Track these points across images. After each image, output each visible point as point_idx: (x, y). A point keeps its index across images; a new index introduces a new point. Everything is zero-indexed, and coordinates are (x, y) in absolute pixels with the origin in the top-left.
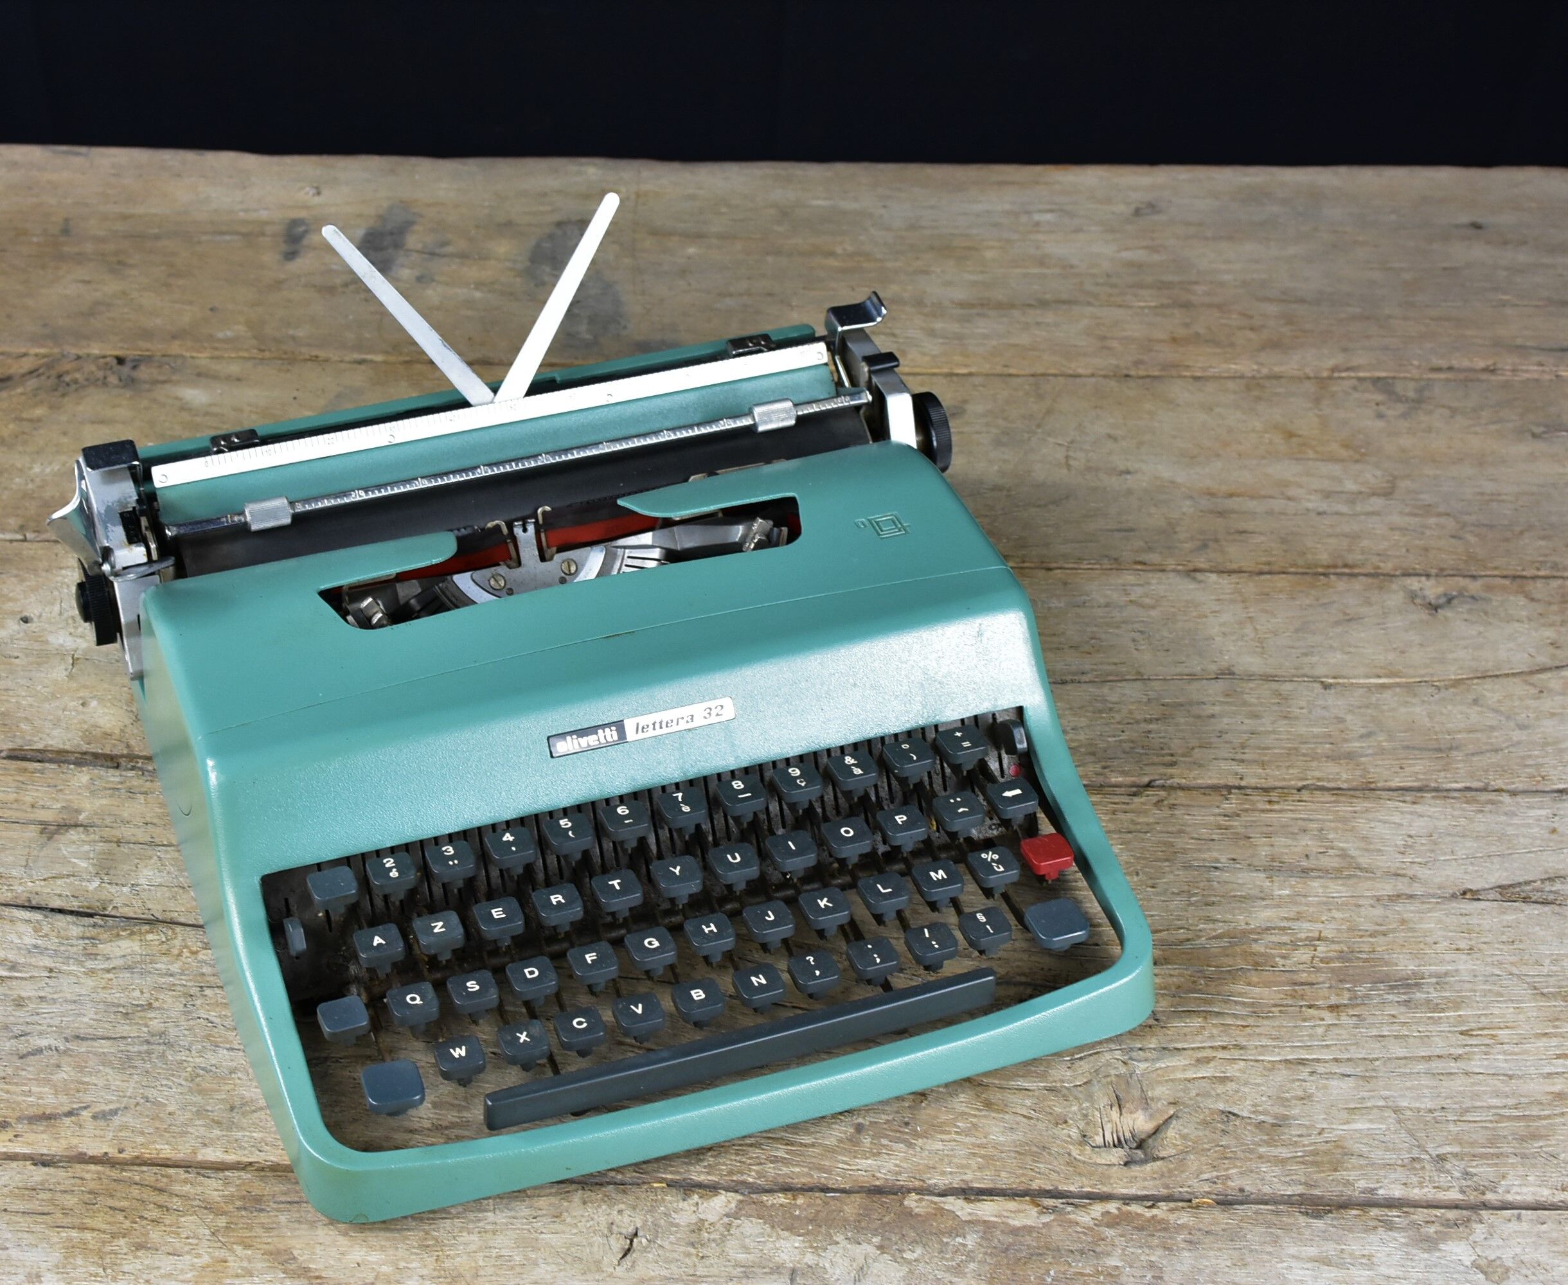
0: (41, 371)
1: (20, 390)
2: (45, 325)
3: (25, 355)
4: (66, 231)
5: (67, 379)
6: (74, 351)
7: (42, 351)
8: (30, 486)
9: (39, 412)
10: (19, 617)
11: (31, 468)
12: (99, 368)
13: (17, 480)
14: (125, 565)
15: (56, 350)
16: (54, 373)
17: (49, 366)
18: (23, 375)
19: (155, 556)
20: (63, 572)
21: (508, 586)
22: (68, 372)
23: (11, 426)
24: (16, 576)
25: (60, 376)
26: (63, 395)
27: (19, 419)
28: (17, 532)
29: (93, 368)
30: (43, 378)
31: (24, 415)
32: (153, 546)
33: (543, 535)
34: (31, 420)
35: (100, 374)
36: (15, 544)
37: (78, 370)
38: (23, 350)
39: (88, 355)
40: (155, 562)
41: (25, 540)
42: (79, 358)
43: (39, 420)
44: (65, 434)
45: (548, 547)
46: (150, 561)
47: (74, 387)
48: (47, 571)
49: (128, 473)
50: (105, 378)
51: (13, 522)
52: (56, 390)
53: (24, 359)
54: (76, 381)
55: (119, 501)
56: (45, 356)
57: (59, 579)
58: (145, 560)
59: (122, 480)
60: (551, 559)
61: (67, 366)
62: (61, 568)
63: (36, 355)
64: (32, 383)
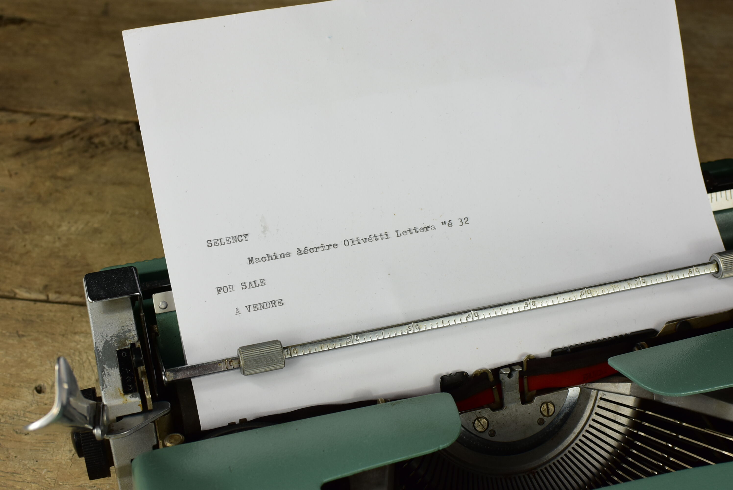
0: (77, 132)
1: (58, 150)
2: (83, 92)
3: (65, 117)
4: (105, 13)
5: (96, 140)
6: (104, 116)
7: (79, 114)
8: (58, 244)
9: (71, 171)
10: (34, 386)
11: (59, 226)
12: (122, 133)
13: (47, 238)
14: (119, 415)
15: (90, 115)
16: (86, 135)
17: (83, 129)
18: (62, 136)
19: (150, 405)
20: (77, 337)
21: (491, 428)
22: (97, 135)
23: (48, 184)
24: (36, 339)
25: (90, 138)
26: (92, 157)
27: (54, 177)
28: (41, 292)
29: (117, 132)
30: (77, 139)
31: (59, 174)
32: (148, 396)
33: (525, 381)
34: (64, 179)
35: (122, 139)
36: (39, 304)
37: (106, 133)
38: (64, 113)
39: (115, 121)
40: (151, 411)
41: (47, 301)
42: (107, 122)
43: (70, 179)
44: (90, 193)
45: (529, 391)
46: (145, 410)
47: (101, 149)
48: (63, 335)
49: (129, 303)
50: (126, 142)
51: (39, 281)
52: (86, 151)
53: (64, 121)
54: (102, 144)
55: (118, 336)
56: (80, 119)
57: (73, 344)
58: (140, 409)
59: (123, 309)
60: (530, 401)
61: (98, 130)
62: (75, 333)
63: (75, 118)
64: (68, 143)
